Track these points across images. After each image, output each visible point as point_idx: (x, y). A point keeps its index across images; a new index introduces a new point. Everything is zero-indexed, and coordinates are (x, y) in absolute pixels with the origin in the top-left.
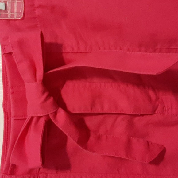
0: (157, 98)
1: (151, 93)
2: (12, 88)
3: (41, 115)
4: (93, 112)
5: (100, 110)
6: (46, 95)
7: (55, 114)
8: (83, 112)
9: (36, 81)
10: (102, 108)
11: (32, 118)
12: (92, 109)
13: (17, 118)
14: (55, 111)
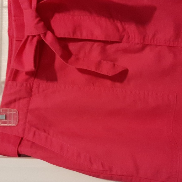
0: (124, 30)
1: (119, 25)
2: (15, 16)
3: (35, 34)
4: (74, 37)
5: (79, 36)
6: (38, 19)
7: (45, 34)
8: (67, 37)
9: (31, 8)
10: (81, 35)
11: (28, 36)
12: (73, 35)
13: (18, 39)
14: (44, 32)
